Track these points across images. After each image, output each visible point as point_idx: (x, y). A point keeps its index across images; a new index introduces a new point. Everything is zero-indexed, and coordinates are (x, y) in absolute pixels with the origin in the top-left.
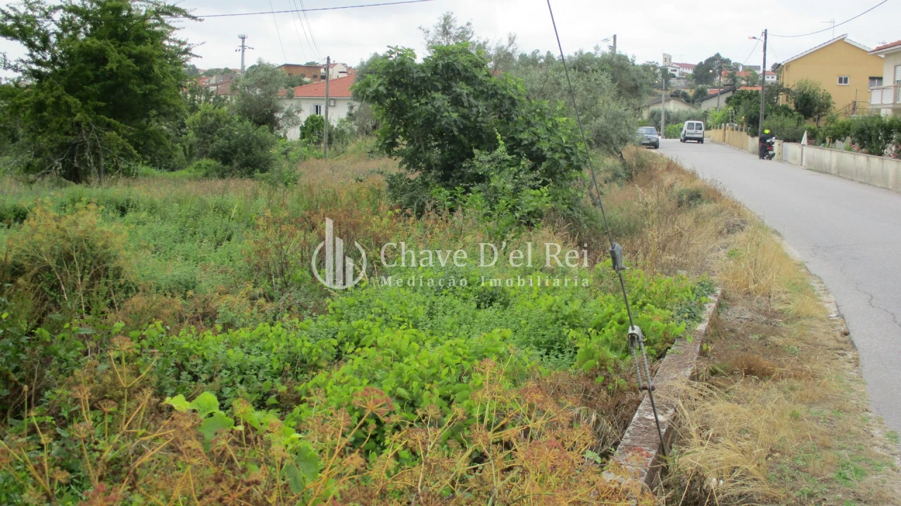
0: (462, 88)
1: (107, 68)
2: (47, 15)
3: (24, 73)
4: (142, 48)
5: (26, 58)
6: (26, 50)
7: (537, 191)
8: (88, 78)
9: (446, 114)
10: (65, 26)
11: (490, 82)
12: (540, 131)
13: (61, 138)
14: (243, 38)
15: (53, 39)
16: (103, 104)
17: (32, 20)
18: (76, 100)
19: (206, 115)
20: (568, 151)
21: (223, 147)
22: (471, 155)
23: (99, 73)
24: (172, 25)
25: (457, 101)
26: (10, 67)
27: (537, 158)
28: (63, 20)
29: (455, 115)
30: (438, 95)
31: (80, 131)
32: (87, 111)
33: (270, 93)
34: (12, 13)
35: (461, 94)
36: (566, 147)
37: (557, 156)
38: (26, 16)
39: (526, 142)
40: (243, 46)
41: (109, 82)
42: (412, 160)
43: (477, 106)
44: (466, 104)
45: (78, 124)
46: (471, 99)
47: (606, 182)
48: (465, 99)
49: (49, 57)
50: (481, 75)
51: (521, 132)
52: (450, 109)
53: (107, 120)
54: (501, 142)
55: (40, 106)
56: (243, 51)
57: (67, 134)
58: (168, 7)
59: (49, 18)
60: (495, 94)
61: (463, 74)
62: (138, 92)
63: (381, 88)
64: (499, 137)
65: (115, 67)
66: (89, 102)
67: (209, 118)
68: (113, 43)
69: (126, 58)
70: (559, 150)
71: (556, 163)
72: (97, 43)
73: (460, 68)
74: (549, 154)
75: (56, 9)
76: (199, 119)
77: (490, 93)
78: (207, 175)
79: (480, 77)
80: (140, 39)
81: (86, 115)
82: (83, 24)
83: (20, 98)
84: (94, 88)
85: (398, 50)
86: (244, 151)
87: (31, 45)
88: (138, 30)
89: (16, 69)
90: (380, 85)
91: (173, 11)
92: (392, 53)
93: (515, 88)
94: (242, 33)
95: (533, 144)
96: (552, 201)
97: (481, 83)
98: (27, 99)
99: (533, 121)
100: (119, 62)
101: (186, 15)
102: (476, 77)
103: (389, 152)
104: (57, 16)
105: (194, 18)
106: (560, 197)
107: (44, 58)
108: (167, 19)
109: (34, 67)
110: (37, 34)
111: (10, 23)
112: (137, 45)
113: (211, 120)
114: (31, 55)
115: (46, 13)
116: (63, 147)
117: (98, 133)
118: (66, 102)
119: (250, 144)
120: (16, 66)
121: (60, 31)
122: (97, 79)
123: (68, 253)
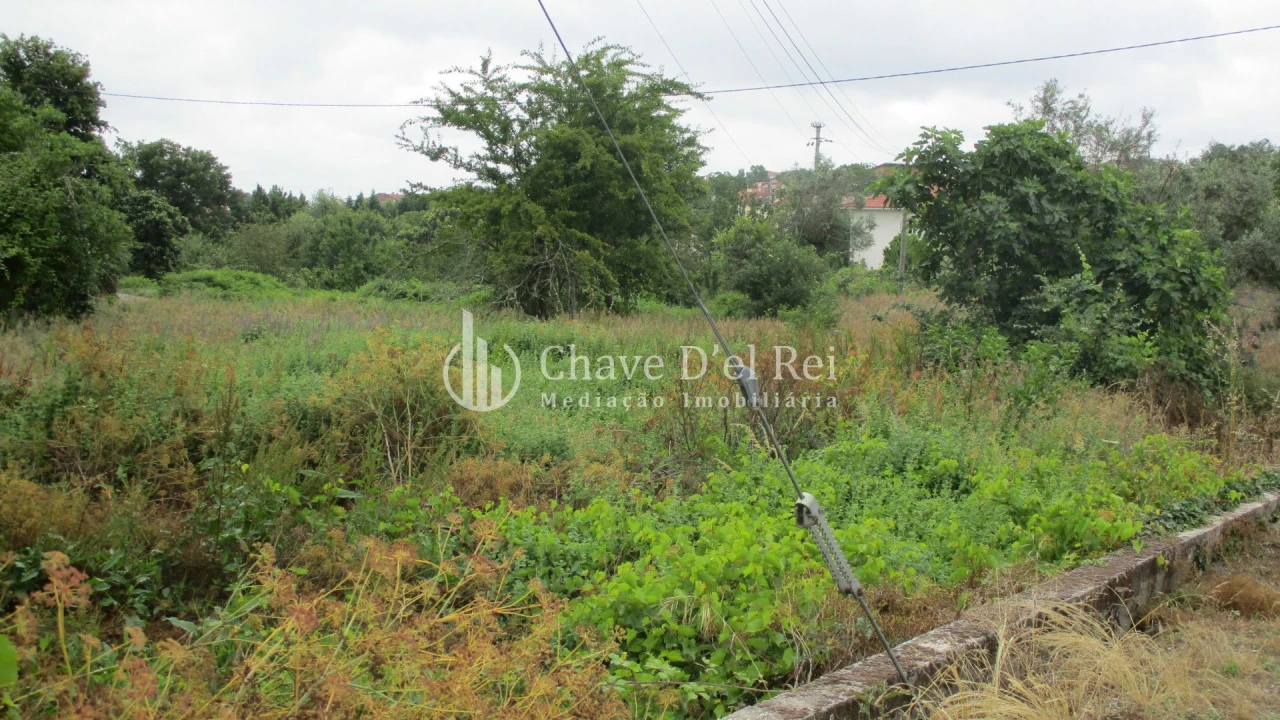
0: (1030, 187)
1: (579, 165)
2: (510, 98)
3: (480, 172)
4: (628, 138)
5: (484, 153)
6: (484, 143)
7: (1134, 339)
8: (556, 179)
9: (1001, 224)
10: (534, 111)
11: (1075, 177)
12: (1146, 248)
13: (519, 259)
14: (818, 128)
15: (516, 127)
16: (574, 214)
17: (491, 103)
18: (539, 208)
19: (742, 231)
20: (1186, 279)
21: (751, 275)
22: (1038, 284)
23: (570, 172)
24: (674, 106)
25: (1020, 205)
26: (462, 165)
27: (1138, 290)
28: (530, 102)
29: (1014, 226)
30: (990, 197)
31: (542, 250)
32: (554, 223)
33: (831, 201)
34: (464, 95)
35: (1027, 194)
36: (1184, 274)
37: (1167, 286)
38: (482, 98)
39: (1123, 266)
40: (818, 138)
41: (583, 184)
42: (957, 292)
43: (1051, 213)
44: (1035, 210)
45: (540, 240)
46: (1044, 202)
47: (1263, 329)
48: (1032, 202)
49: (510, 152)
50: (1060, 167)
51: (1120, 250)
52: (1007, 216)
53: (579, 234)
54: (1087, 266)
55: (495, 216)
56: (818, 145)
57: (526, 253)
58: (666, 82)
59: (513, 100)
60: (1083, 196)
61: (1032, 165)
62: (621, 197)
63: (910, 188)
64: (1083, 257)
65: (588, 165)
66: (556, 210)
67: (747, 237)
68: (591, 133)
69: (605, 151)
70: (1173, 277)
71: (1165, 296)
72: (570, 132)
73: (1025, 156)
74: (1155, 285)
75: (523, 87)
76: (732, 236)
77: (1074, 193)
78: (729, 313)
79: (1058, 170)
80: (627, 127)
81: (552, 229)
82: (554, 107)
83: (471, 206)
84: (562, 193)
85: (937, 132)
86: (781, 282)
87: (488, 136)
88: (625, 114)
89: (469, 168)
90: (907, 183)
91: (673, 87)
92: (928, 137)
93: (1115, 186)
94: (817, 121)
95: (1135, 267)
96: (1159, 354)
97: (1061, 179)
98: (478, 207)
99: (1138, 235)
100: (594, 157)
101: (690, 93)
102: (1052, 170)
103: (927, 279)
104: (522, 97)
105: (700, 96)
106: (1175, 348)
107: (505, 153)
108: (666, 99)
109: (491, 165)
110: (496, 121)
111: (462, 108)
112: (623, 133)
113: (749, 239)
114: (490, 149)
115: (510, 94)
116: (521, 270)
117: (565, 251)
118: (526, 212)
119: (789, 272)
120: (469, 164)
121: (526, 117)
122: (568, 181)
123: (401, 399)
